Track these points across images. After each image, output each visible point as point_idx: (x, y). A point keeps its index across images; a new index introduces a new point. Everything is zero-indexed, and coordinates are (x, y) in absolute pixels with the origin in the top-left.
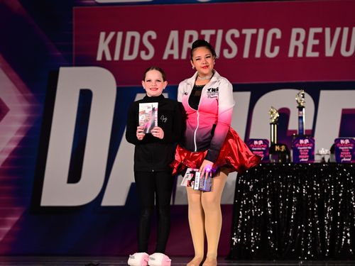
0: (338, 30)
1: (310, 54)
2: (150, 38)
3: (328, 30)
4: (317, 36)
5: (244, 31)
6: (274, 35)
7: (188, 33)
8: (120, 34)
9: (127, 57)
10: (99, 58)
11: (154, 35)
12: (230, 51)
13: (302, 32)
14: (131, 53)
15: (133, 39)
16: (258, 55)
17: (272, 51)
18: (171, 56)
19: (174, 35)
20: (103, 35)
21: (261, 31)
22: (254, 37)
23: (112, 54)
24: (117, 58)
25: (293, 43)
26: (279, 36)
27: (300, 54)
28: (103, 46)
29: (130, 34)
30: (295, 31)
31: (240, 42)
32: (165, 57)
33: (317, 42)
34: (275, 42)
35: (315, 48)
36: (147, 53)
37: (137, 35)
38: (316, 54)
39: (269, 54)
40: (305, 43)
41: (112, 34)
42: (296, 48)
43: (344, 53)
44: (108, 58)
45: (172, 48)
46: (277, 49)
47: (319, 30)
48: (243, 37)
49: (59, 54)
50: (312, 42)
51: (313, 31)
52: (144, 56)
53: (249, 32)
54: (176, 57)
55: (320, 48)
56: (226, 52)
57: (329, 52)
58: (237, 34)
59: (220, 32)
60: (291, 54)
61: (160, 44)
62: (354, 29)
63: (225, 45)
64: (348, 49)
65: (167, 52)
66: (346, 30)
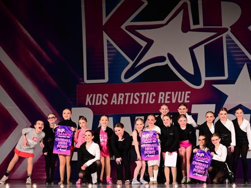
0: (177, 93)
1: (166, 102)
2: (106, 96)
3: (173, 93)
4: (169, 95)
5: (141, 94)
6: (153, 95)
7: (120, 94)
8: (94, 95)
9: (97, 104)
10: (87, 104)
11: (107, 96)
12: (136, 101)
13: (163, 93)
14: (99, 102)
15: (99, 97)
16: (147, 102)
17: (152, 101)
18: (114, 103)
19: (115, 95)
20: (88, 95)
21: (148, 93)
22: (145, 96)
23: (92, 103)
24: (93, 104)
25: (160, 98)
26: (154, 95)
27: (162, 102)
28: (88, 100)
29: (98, 95)
30: (161, 93)
31: (140, 97)
32: (112, 103)
33: (169, 97)
34: (153, 97)
35: (168, 100)
36: (105, 102)
37: (101, 95)
38: (169, 102)
39: (151, 102)
40: (165, 98)
41: (92, 95)
42: (161, 100)
43: (179, 102)
44: (90, 104)
45: (114, 100)
46: (154, 100)
47: (170, 93)
48: (141, 96)
49: (71, 103)
50: (167, 97)
51: (167, 93)
52: (103, 103)
53: (143, 94)
54: (116, 103)
55: (170, 100)
56: (134, 101)
57: (174, 101)
59: (132, 94)
60: (159, 102)
61: (109, 99)
62: (183, 92)
63: (134, 99)
64: (181, 100)
65: (112, 102)
66: (180, 93)
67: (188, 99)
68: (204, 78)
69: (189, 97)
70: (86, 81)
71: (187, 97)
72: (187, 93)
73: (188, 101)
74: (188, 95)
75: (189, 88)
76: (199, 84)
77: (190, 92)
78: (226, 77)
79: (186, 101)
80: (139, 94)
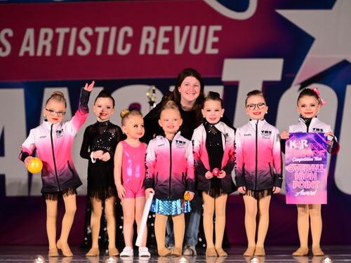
0: (187, 29)
1: (160, 51)
2: (6, 35)
3: (177, 29)
4: (167, 34)
5: (98, 29)
6: (126, 33)
7: (43, 30)
11: (10, 32)
12: (84, 48)
13: (153, 30)
16: (110, 52)
17: (124, 48)
18: (27, 53)
19: (30, 33)
21: (114, 30)
22: (107, 35)
25: (144, 40)
26: (130, 34)
27: (151, 52)
30: (146, 29)
31: (93, 39)
32: (21, 54)
33: (167, 40)
34: (127, 40)
35: (165, 46)
36: (4, 50)
38: (166, 52)
39: (121, 52)
40: (156, 41)
42: (147, 46)
43: (193, 51)
45: (28, 45)
46: (129, 46)
47: (169, 28)
48: (96, 35)
50: (162, 39)
51: (163, 29)
52: (1, 52)
53: (102, 30)
54: (32, 54)
55: (170, 46)
56: (79, 49)
57: (179, 49)
59: (74, 30)
60: (142, 51)
61: (16, 41)
62: (203, 29)
63: (78, 43)
64: (196, 47)
65: (23, 49)
66: (195, 29)
67: (214, 45)
69: (216, 39)
71: (212, 39)
72: (213, 29)
73: (215, 51)
74: (216, 34)
75: (218, 18)
76: (243, 7)
77: (219, 28)
79: (210, 51)
80: (90, 31)
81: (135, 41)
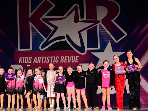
0: (71, 57)
1: (65, 62)
2: (30, 58)
3: (69, 57)
4: (66, 58)
5: (51, 57)
6: (57, 58)
7: (39, 57)
8: (24, 58)
9: (25, 63)
10: (19, 63)
11: (31, 58)
12: (48, 61)
13: (63, 57)
14: (26, 62)
15: (27, 58)
16: (54, 62)
17: (57, 61)
18: (35, 62)
19: (36, 58)
20: (20, 58)
21: (55, 57)
22: (53, 58)
24: (23, 63)
25: (61, 59)
26: (58, 58)
27: (63, 62)
28: (20, 60)
29: (26, 58)
30: (62, 57)
32: (34, 62)
33: (66, 59)
34: (57, 59)
35: (66, 61)
36: (30, 62)
37: (28, 58)
38: (66, 62)
39: (56, 62)
40: (64, 59)
41: (22, 58)
42: (62, 61)
43: (72, 62)
44: (21, 63)
45: (35, 61)
46: (58, 61)
47: (67, 57)
48: (51, 58)
49: (11, 62)
50: (65, 59)
51: (66, 57)
52: (29, 62)
53: (52, 57)
54: (36, 62)
55: (67, 61)
56: (47, 61)
57: (69, 61)
58: (49, 58)
59: (46, 57)
60: (61, 62)
61: (33, 60)
62: (75, 57)
64: (73, 61)
66: (73, 57)
67: (77, 61)
68: (86, 49)
69: (78, 59)
70: (19, 50)
71: (77, 59)
72: (77, 57)
73: (77, 62)
74: (77, 58)
75: (78, 54)
76: (84, 52)
77: (78, 57)
78: (99, 48)
79: (76, 62)
80: (49, 57)
81: (59, 60)
